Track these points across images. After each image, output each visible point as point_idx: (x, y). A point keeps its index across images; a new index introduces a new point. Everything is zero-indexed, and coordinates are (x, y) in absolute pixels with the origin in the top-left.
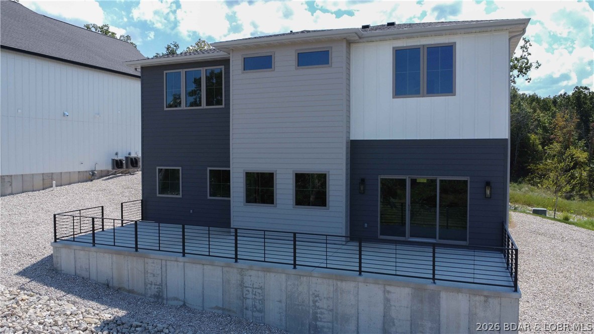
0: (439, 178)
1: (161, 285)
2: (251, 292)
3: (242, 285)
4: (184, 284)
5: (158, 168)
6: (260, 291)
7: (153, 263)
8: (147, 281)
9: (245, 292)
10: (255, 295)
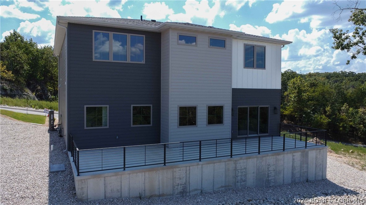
0: (259, 106)
1: (185, 184)
2: (240, 172)
3: (236, 169)
4: (202, 179)
5: (86, 106)
6: (244, 170)
7: (180, 170)
8: (175, 184)
9: (237, 173)
10: (242, 173)
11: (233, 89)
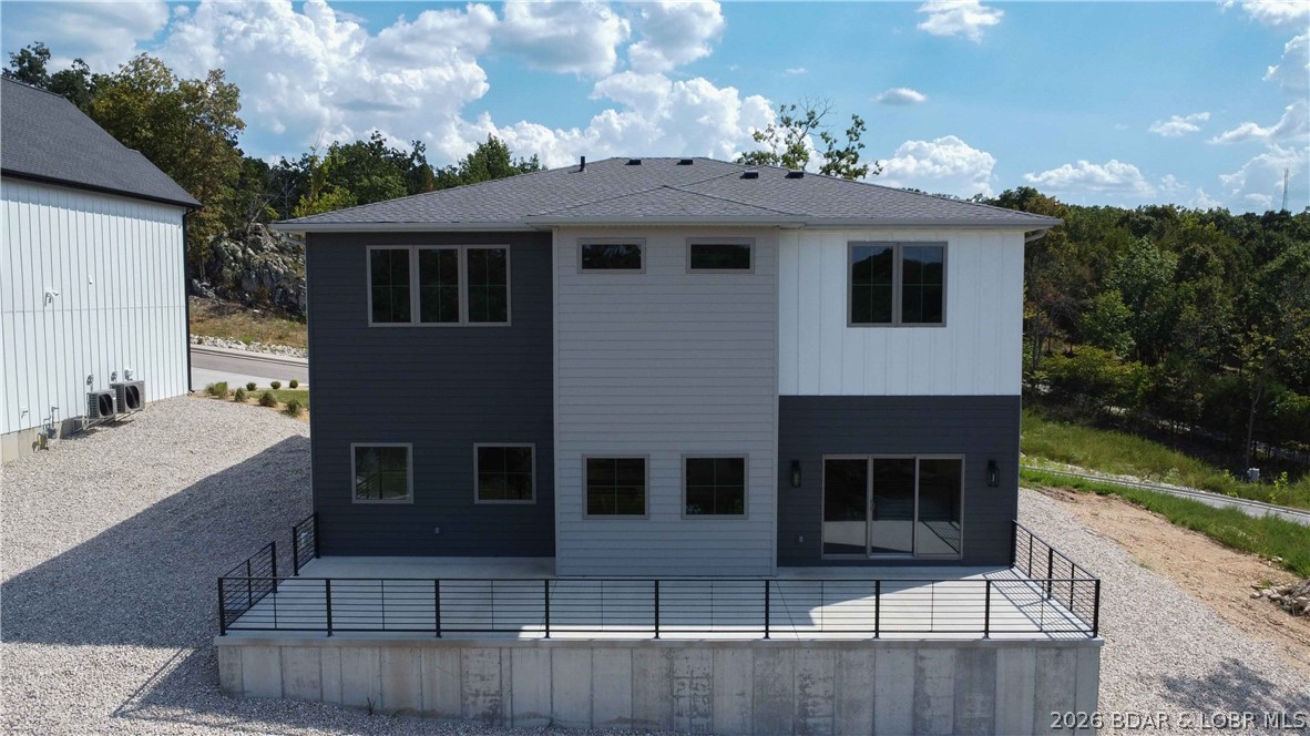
0: (919, 457)
1: (499, 694)
2: (687, 686)
3: (671, 676)
5: (353, 445)
6: (704, 683)
7: (482, 655)
8: (466, 689)
9: (677, 687)
10: (697, 690)
11: (783, 399)
